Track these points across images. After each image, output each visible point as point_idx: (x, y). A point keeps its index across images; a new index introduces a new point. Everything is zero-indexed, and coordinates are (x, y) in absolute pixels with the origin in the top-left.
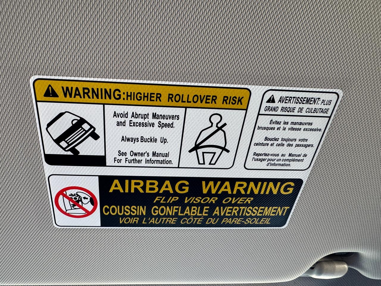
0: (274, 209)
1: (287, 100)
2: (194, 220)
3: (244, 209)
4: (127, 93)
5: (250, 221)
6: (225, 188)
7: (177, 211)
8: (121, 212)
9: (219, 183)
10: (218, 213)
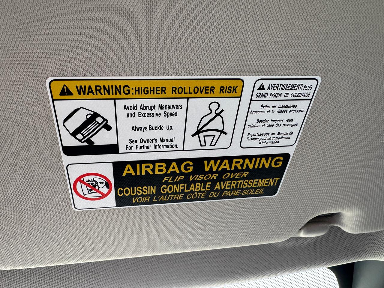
0: (267, 181)
1: (275, 87)
2: (198, 195)
3: (241, 183)
4: (136, 88)
5: (246, 192)
6: (224, 166)
7: (183, 188)
8: (133, 193)
9: (219, 161)
10: (219, 187)
